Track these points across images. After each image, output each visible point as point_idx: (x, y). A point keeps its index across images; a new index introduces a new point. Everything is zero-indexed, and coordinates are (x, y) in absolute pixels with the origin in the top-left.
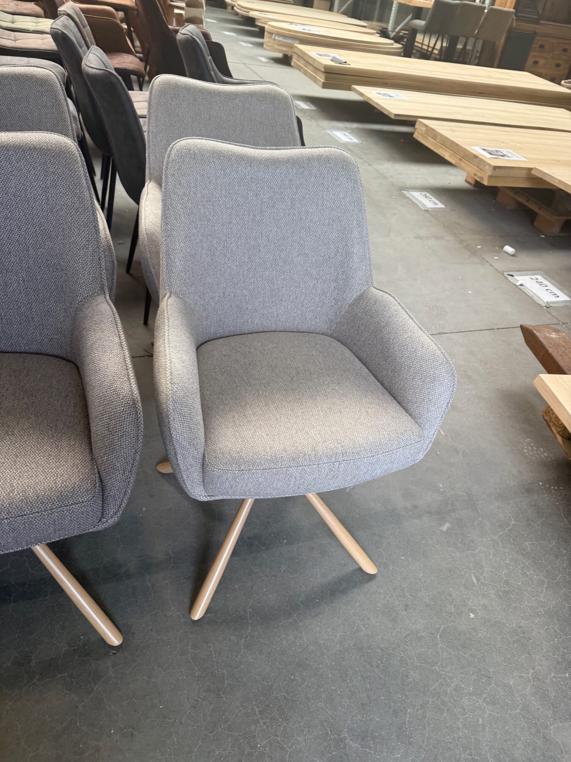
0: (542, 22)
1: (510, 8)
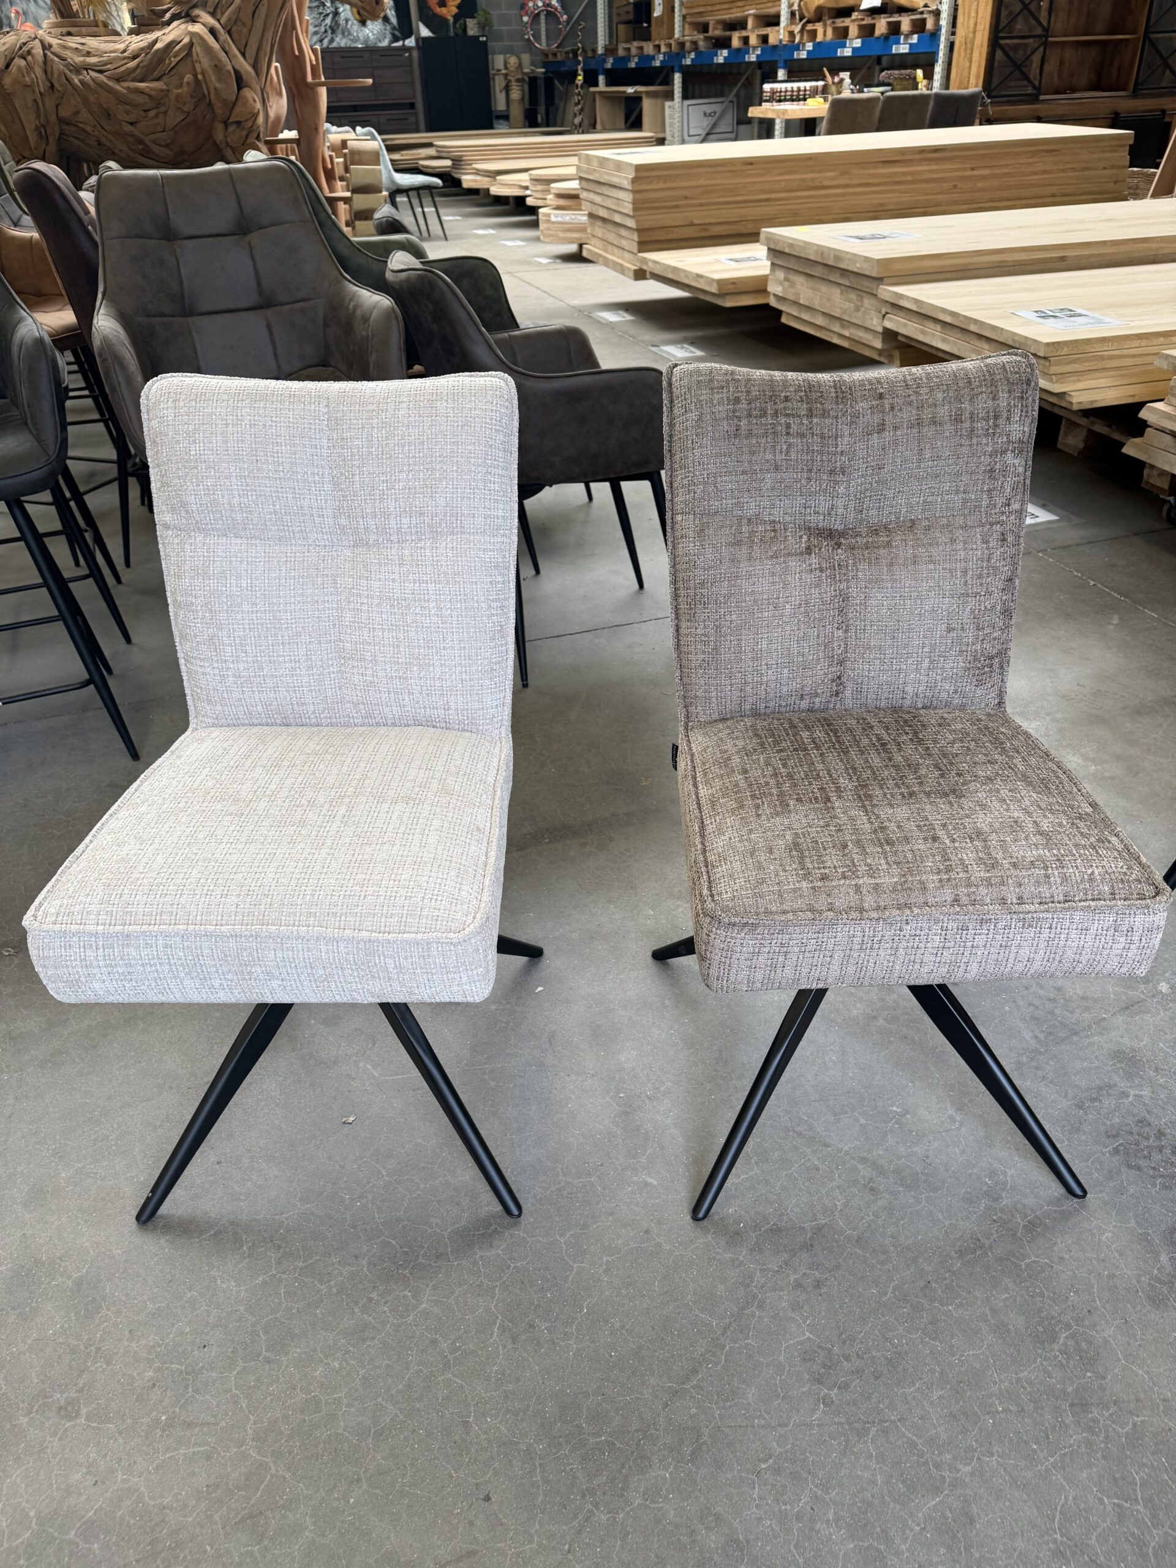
0: (1042, 97)
1: (976, 86)
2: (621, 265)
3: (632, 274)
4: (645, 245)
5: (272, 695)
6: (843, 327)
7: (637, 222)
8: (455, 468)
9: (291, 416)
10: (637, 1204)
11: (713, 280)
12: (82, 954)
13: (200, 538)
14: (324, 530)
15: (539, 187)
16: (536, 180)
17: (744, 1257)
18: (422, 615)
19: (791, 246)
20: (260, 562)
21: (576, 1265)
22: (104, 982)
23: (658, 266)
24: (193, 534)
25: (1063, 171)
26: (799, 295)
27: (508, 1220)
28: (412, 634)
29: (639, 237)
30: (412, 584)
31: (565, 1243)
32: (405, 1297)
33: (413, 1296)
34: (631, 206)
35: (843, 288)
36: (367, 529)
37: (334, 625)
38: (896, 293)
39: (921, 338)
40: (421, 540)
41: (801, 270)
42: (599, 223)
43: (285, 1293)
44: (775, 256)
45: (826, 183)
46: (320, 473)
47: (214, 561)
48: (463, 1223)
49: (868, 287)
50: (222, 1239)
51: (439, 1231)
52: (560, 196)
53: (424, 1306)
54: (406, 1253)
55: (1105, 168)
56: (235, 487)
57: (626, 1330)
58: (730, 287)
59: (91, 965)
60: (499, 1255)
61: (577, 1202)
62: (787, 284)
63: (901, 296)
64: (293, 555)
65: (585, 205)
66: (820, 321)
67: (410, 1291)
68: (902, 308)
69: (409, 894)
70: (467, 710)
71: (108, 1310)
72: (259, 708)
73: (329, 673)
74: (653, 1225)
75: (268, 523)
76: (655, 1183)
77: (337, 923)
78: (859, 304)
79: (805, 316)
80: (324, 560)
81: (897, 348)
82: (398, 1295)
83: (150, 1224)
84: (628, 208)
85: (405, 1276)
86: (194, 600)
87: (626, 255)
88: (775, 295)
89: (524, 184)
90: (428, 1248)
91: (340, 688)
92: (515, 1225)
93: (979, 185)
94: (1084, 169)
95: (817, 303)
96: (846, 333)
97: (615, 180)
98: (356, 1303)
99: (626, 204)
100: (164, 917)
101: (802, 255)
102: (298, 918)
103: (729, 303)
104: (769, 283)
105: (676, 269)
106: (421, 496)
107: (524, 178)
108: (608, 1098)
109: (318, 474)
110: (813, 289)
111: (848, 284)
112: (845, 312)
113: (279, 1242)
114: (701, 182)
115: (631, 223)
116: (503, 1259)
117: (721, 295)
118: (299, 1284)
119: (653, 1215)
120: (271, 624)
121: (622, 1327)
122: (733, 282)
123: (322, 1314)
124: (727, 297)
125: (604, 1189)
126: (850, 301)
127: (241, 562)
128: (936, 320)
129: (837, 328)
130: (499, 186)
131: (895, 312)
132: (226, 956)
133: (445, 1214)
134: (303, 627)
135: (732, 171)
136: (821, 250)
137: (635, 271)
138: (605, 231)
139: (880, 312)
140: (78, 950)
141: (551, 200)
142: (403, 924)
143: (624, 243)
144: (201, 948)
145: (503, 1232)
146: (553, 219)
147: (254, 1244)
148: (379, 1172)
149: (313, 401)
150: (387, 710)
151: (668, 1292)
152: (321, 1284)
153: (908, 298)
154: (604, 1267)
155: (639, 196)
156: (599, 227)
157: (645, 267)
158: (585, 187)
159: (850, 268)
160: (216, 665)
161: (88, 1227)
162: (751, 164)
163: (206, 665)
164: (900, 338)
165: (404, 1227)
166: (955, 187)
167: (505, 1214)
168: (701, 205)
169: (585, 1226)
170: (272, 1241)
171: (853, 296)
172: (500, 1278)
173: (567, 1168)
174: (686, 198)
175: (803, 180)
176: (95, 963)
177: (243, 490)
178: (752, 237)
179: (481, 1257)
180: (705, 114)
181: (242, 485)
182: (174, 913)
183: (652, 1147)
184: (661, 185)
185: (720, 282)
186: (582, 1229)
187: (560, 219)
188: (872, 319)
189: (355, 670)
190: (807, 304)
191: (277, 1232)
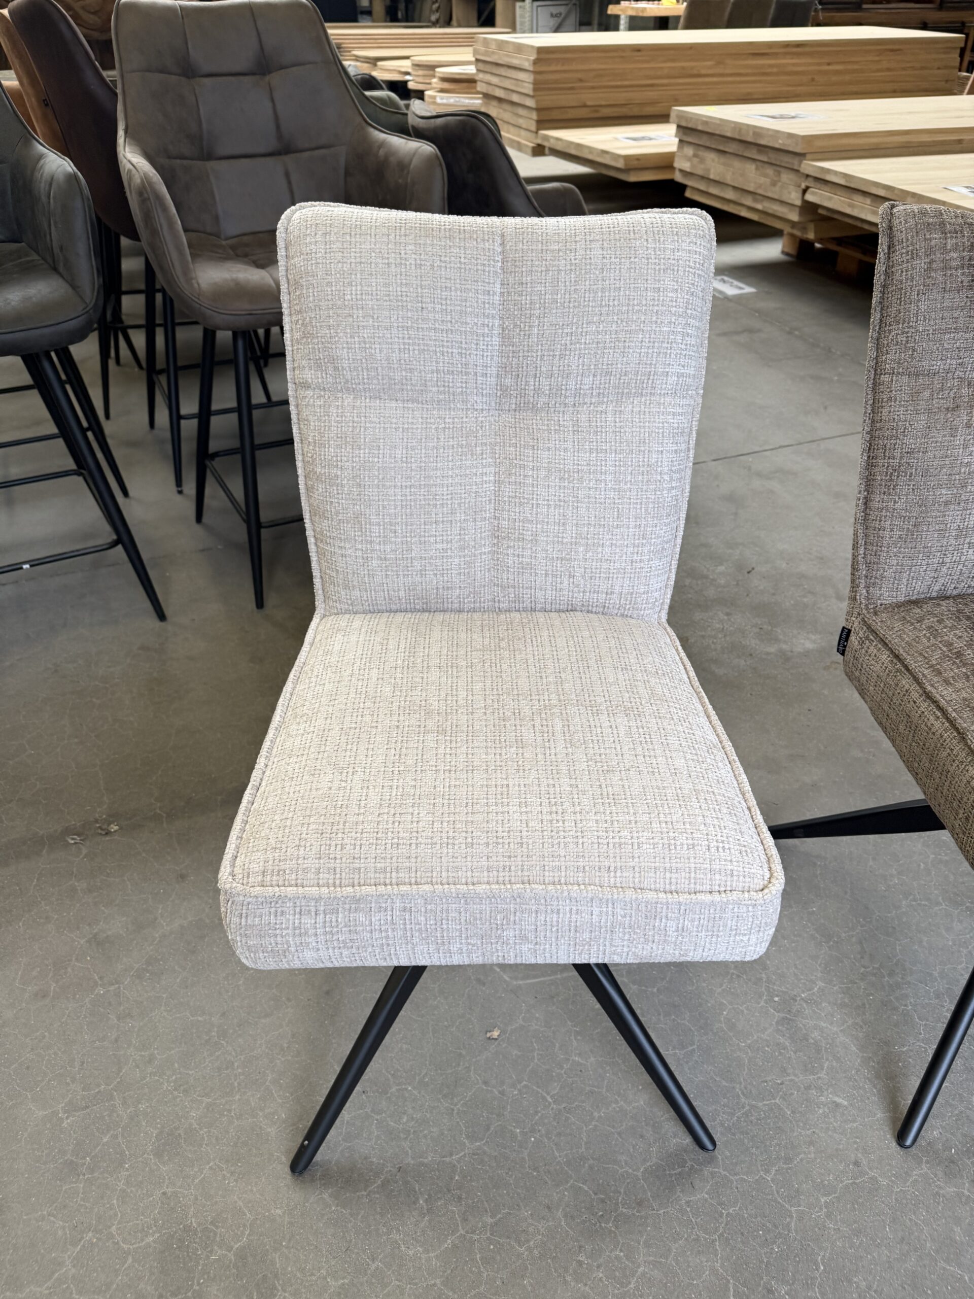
2: (518, 143)
3: (529, 151)
4: (543, 123)
5: (418, 579)
6: (755, 200)
7: (537, 102)
8: (654, 318)
9: (463, 256)
10: (835, 1130)
11: (619, 156)
12: (297, 921)
13: (349, 400)
14: (484, 392)
15: (421, 72)
16: (417, 66)
17: (968, 1190)
18: (596, 488)
19: (706, 123)
20: (417, 428)
21: (793, 1209)
22: (318, 949)
23: (560, 143)
24: (340, 395)
25: (904, 69)
26: (709, 170)
27: (702, 1154)
28: (583, 511)
29: (538, 115)
30: (588, 454)
31: (773, 1180)
32: (617, 1257)
33: (627, 1256)
34: (531, 86)
35: (758, 163)
36: (537, 391)
37: (490, 501)
38: (822, 169)
39: (848, 210)
40: (603, 403)
41: (713, 146)
42: (495, 103)
43: (481, 1259)
44: (685, 134)
45: (703, 72)
46: (490, 324)
47: (365, 428)
48: (654, 1160)
49: (788, 162)
50: (392, 1191)
51: (630, 1171)
52: (445, 80)
53: (641, 1270)
54: (603, 1201)
55: (939, 68)
56: (396, 340)
57: (875, 1291)
58: (636, 162)
59: (306, 933)
60: (706, 1200)
61: (770, 1130)
62: (696, 160)
63: (828, 171)
64: (451, 420)
65: (480, 87)
66: (730, 195)
67: (621, 1251)
68: (826, 182)
69: (690, 842)
70: (632, 593)
71: (285, 1291)
72: (402, 594)
73: (481, 554)
74: (859, 1155)
75: (429, 384)
76: (846, 1103)
77: (612, 880)
78: (775, 179)
79: (714, 190)
80: (481, 427)
81: (811, 221)
82: (609, 1256)
83: (306, 1175)
84: (528, 88)
85: (610, 1232)
86: (339, 473)
87: (523, 133)
88: (681, 171)
89: (403, 70)
90: (625, 1192)
91: (489, 570)
92: (712, 1160)
93: (834, 78)
94: (922, 68)
95: (729, 179)
96: (759, 206)
97: (515, 62)
98: (566, 1270)
99: (526, 85)
100: (401, 875)
101: (717, 132)
102: (563, 874)
103: (633, 178)
104: (676, 159)
105: (579, 146)
106: (611, 351)
107: (406, 65)
108: (762, 1003)
109: (488, 326)
110: (724, 164)
111: (765, 159)
112: (760, 186)
113: (458, 1192)
114: (594, 66)
115: (530, 103)
116: (712, 1205)
117: (627, 170)
118: (495, 1246)
119: (855, 1142)
120: (425, 500)
121: (869, 1287)
122: (638, 158)
123: (531, 1285)
124: (632, 173)
125: (793, 1112)
126: (766, 176)
127: (395, 429)
128: (865, 193)
129: (748, 201)
130: (380, 71)
131: (819, 185)
132: (475, 919)
133: (631, 1150)
134: (459, 504)
135: (622, 57)
136: (738, 126)
137: (533, 148)
138: (501, 111)
139: (799, 186)
140: (291, 917)
141: (436, 83)
142: (693, 881)
143: (521, 121)
144: (447, 910)
145: (701, 1170)
146: (439, 100)
147: (430, 1195)
148: (544, 1098)
149: (486, 238)
150: (539, 594)
151: (903, 1239)
152: (520, 1246)
153: (836, 173)
154: (825, 1210)
155: (539, 77)
156: (494, 106)
157: (546, 144)
158: (482, 69)
159: (770, 144)
160: (360, 547)
161: (236, 1181)
162: (639, 50)
163: (347, 546)
164: (820, 211)
165: (591, 1167)
166: (813, 80)
167: (697, 1148)
168: (593, 88)
169: (788, 1160)
170: (449, 1191)
171: (770, 171)
172: (716, 1229)
173: (746, 1088)
174: (581, 80)
175: (683, 68)
176: (311, 932)
177: (404, 344)
178: (662, 118)
179: (688, 1202)
180: (552, 15)
181: (403, 338)
182: (414, 869)
183: (827, 1060)
184: (559, 68)
185: (627, 158)
186: (785, 1163)
187: (445, 101)
188: (790, 193)
189: (510, 551)
190: (717, 178)
191: (452, 1179)
